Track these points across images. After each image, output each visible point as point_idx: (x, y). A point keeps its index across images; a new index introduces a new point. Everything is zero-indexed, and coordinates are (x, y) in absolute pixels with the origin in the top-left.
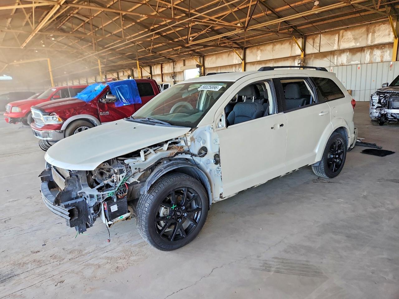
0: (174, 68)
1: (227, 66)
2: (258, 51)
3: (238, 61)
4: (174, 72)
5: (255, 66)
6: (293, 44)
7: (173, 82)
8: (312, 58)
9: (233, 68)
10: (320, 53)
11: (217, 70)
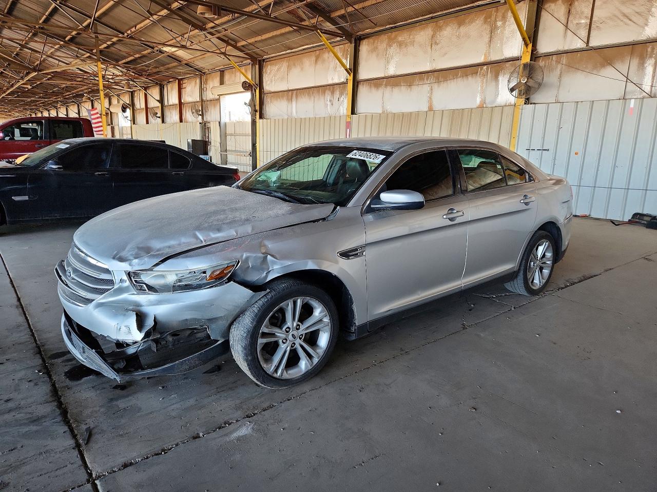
0: (201, 90)
1: (313, 87)
2: (390, 46)
3: (339, 75)
4: (202, 100)
5: (381, 91)
6: (496, 21)
7: (200, 123)
8: (559, 66)
9: (326, 94)
10: (589, 49)
11: (290, 100)
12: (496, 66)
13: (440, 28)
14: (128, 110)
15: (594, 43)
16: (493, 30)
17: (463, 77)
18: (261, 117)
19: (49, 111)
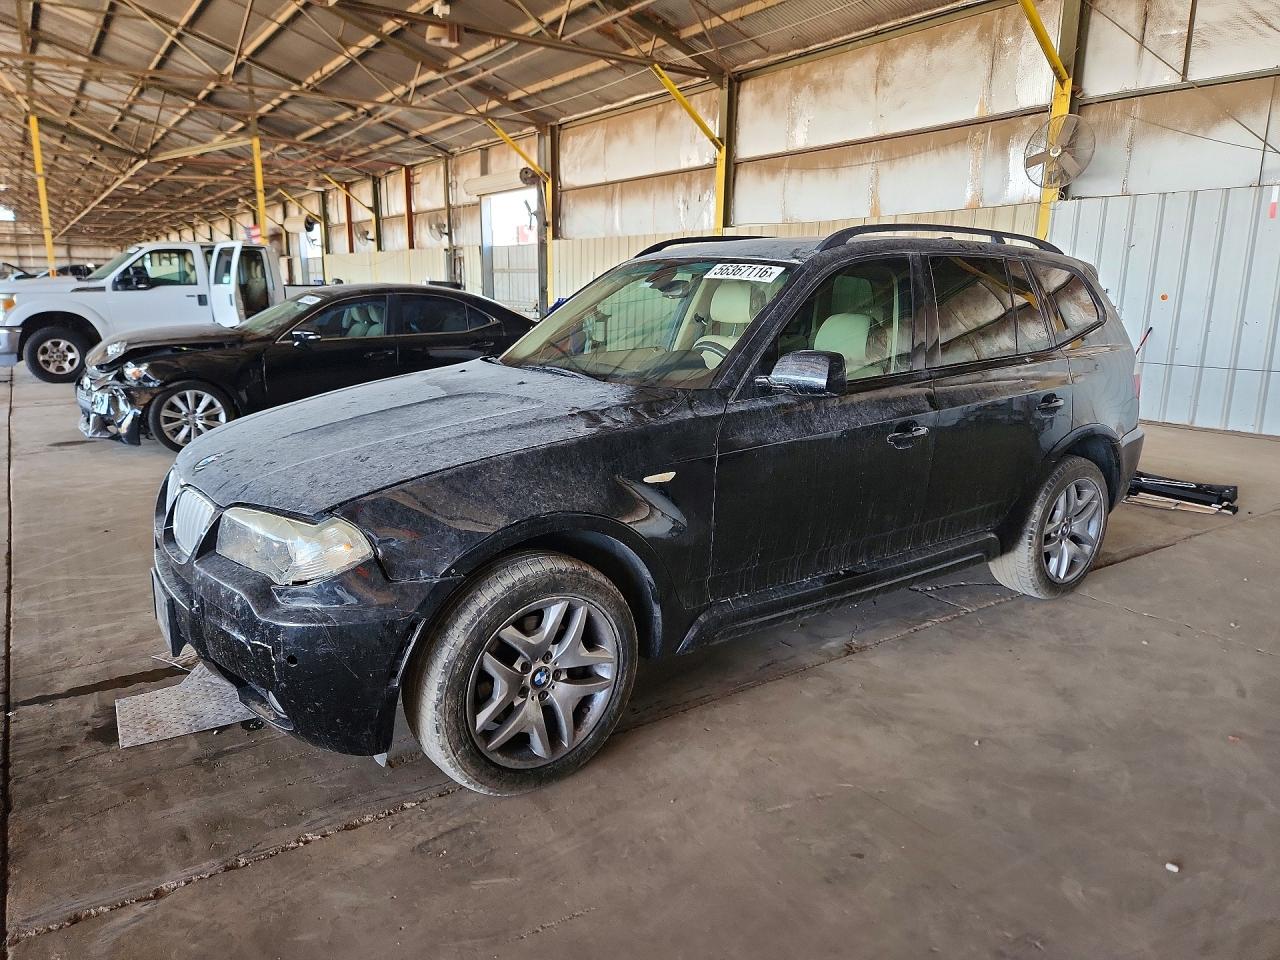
1: (654, 176)
2: (797, 91)
3: (700, 152)
4: (449, 205)
5: (780, 179)
6: (1001, 35)
7: (446, 250)
8: (1129, 123)
9: (677, 189)
10: (1187, 87)
11: (610, 201)
12: (1001, 125)
13: (893, 53)
14: (317, 227)
15: (1196, 74)
16: (996, 54)
17: (936, 148)
18: (555, 236)
19: (179, 232)
